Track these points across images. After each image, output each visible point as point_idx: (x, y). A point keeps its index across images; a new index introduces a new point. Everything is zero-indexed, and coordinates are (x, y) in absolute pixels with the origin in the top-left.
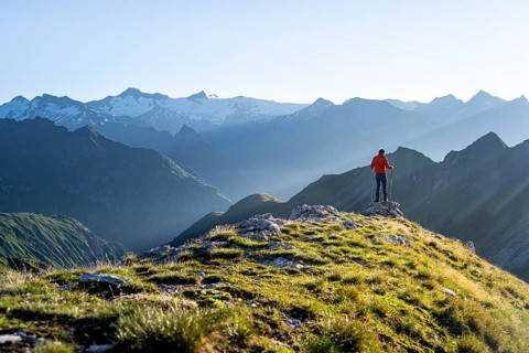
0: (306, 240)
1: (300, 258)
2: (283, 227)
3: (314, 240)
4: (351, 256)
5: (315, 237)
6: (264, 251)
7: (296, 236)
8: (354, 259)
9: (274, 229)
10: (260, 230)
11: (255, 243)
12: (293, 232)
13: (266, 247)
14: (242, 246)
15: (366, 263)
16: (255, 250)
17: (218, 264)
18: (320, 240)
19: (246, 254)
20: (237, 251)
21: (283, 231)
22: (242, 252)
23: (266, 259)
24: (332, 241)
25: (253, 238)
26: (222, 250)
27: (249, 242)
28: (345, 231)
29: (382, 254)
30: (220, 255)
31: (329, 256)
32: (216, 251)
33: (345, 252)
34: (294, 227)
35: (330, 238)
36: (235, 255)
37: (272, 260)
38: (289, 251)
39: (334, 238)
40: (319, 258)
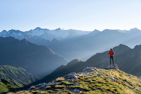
0: (85, 81)
1: (82, 89)
2: (78, 77)
3: (88, 81)
4: (97, 87)
5: (88, 80)
6: (72, 86)
7: (82, 80)
8: (98, 88)
9: (76, 78)
10: (72, 78)
11: (70, 83)
12: (81, 79)
13: (72, 85)
14: (65, 84)
15: (102, 89)
16: (69, 86)
17: (57, 91)
18: (89, 81)
19: (66, 87)
20: (64, 86)
21: (79, 78)
22: (65, 86)
23: (72, 89)
24: (93, 82)
25: (69, 81)
26: (59, 86)
27: (68, 83)
28: (97, 78)
29: (108, 86)
30: (59, 88)
31: (90, 88)
32: (57, 86)
33: (96, 86)
34: (82, 77)
35: (93, 80)
36: (63, 87)
37: (73, 89)
38: (79, 86)
39: (94, 80)
40: (87, 88)
